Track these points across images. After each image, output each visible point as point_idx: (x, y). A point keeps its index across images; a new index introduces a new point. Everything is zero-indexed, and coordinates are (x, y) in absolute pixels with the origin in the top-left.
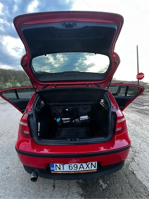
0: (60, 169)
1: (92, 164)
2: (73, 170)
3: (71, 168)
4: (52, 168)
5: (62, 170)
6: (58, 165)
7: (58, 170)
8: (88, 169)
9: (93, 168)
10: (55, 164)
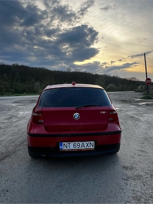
0: (66, 147)
1: (91, 143)
2: (77, 148)
3: (75, 146)
4: (60, 147)
5: (68, 148)
6: (65, 143)
7: (65, 148)
8: (87, 147)
9: (92, 147)
10: (63, 143)
